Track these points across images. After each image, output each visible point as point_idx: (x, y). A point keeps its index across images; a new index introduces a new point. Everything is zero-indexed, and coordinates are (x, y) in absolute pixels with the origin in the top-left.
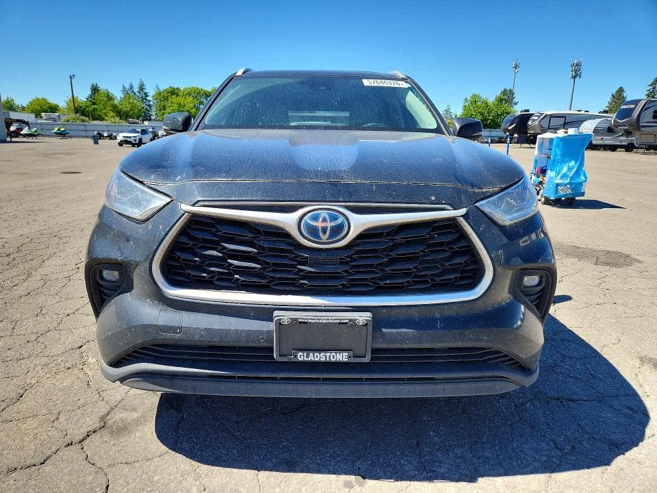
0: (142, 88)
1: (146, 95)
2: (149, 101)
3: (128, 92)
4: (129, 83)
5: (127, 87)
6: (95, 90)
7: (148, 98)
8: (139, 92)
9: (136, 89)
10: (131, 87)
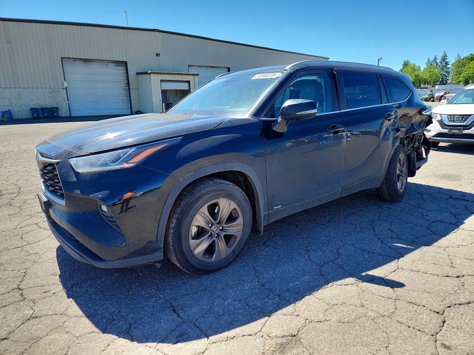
0: (444, 58)
1: (447, 64)
2: (449, 68)
3: (431, 64)
4: (434, 56)
5: (432, 59)
6: (406, 64)
7: (448, 66)
8: (440, 62)
9: (439, 60)
10: (435, 59)
